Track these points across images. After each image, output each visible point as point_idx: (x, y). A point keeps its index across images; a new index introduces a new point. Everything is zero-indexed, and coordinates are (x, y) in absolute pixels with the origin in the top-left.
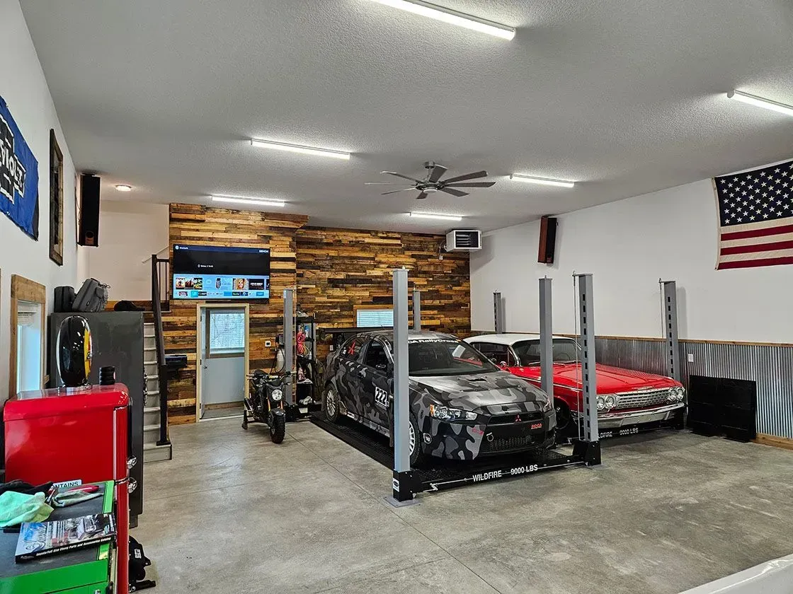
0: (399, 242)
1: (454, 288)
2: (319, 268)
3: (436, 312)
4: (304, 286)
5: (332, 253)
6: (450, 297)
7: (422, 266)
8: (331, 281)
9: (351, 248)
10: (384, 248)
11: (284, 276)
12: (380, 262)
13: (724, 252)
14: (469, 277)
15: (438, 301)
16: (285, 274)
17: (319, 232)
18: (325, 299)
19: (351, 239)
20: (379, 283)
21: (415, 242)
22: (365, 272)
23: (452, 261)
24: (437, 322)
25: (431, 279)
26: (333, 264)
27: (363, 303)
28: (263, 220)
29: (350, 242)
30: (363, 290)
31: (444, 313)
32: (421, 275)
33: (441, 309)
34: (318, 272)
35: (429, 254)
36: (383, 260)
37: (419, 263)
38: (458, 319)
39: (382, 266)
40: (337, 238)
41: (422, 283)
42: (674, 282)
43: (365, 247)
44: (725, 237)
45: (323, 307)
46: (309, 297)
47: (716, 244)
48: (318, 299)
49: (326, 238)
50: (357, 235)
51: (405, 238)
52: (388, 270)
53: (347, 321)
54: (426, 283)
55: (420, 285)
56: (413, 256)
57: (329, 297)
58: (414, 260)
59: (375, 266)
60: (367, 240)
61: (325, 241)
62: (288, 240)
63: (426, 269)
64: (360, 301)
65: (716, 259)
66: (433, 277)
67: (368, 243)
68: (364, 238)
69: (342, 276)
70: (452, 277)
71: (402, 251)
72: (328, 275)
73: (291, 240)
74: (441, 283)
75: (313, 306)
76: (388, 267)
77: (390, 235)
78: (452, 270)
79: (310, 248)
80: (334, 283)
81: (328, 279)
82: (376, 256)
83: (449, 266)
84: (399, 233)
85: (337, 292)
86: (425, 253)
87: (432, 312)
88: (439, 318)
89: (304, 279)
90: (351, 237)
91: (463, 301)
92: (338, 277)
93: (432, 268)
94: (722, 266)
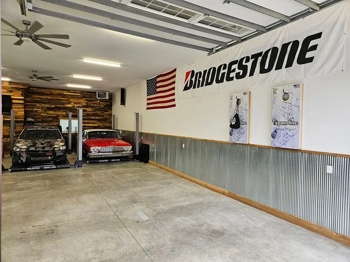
0: (80, 95)
1: (105, 113)
2: (43, 103)
3: (96, 121)
4: (36, 109)
5: (49, 98)
6: (103, 116)
7: (90, 104)
8: (48, 108)
9: (58, 96)
10: (73, 97)
11: (18, 105)
12: (71, 102)
13: (148, 104)
14: (112, 109)
15: (97, 117)
16: (19, 105)
17: (43, 90)
18: (46, 115)
19: (58, 93)
20: (71, 109)
21: (87, 95)
22: (64, 105)
23: (104, 103)
24: (97, 125)
25: (94, 109)
26: (49, 102)
27: (62, 117)
28: (9, 85)
29: (57, 94)
30: (63, 112)
31: (100, 122)
32: (90, 107)
33: (98, 120)
34: (43, 104)
35: (93, 99)
36: (72, 101)
37: (89, 103)
38: (106, 124)
39: (72, 103)
40: (51, 92)
41: (90, 110)
42: (138, 113)
43: (64, 96)
44: (148, 99)
45: (45, 118)
46: (38, 113)
47: (146, 102)
48: (42, 114)
49: (46, 92)
50: (61, 91)
51: (83, 93)
52: (75, 105)
53: (56, 123)
54: (92, 110)
55: (89, 111)
56: (86, 100)
57: (47, 114)
58: (87, 101)
59: (69, 103)
60: (65, 93)
61: (46, 93)
62: (20, 92)
63: (92, 105)
64: (62, 116)
65: (146, 106)
66: (95, 108)
67: (66, 94)
68: (63, 92)
69: (53, 106)
70: (104, 109)
71: (81, 98)
72: (47, 106)
73: (22, 92)
74: (99, 111)
75: (40, 117)
76: (74, 104)
77: (76, 92)
78: (104, 106)
79: (39, 95)
80: (50, 109)
81: (47, 107)
82: (69, 99)
83: (103, 105)
84: (80, 91)
85: (51, 112)
86: (92, 99)
87: (94, 121)
88: (97, 124)
89: (36, 107)
90: (58, 92)
91: (109, 118)
92: (51, 107)
93: (95, 105)
94: (148, 109)
